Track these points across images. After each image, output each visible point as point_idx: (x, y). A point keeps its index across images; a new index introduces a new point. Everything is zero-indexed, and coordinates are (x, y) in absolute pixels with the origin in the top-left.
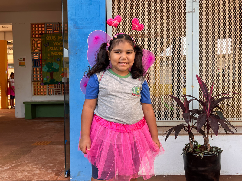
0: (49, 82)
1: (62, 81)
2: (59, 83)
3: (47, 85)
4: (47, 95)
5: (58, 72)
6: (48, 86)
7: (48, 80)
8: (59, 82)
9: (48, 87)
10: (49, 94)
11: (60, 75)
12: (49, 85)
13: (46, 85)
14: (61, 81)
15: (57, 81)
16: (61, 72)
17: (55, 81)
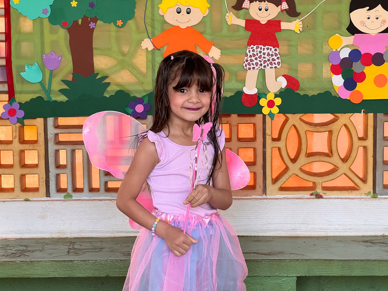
0: (63, 98)
2: (140, 108)
3: (50, 121)
4: (48, 194)
5: (131, 23)
6: (56, 127)
7: (57, 85)
8: (140, 101)
9: (51, 131)
10: (59, 190)
11: (147, 44)
12: (64, 121)
13: (40, 121)
15: (117, 89)
16: (153, 20)
17: (109, 89)
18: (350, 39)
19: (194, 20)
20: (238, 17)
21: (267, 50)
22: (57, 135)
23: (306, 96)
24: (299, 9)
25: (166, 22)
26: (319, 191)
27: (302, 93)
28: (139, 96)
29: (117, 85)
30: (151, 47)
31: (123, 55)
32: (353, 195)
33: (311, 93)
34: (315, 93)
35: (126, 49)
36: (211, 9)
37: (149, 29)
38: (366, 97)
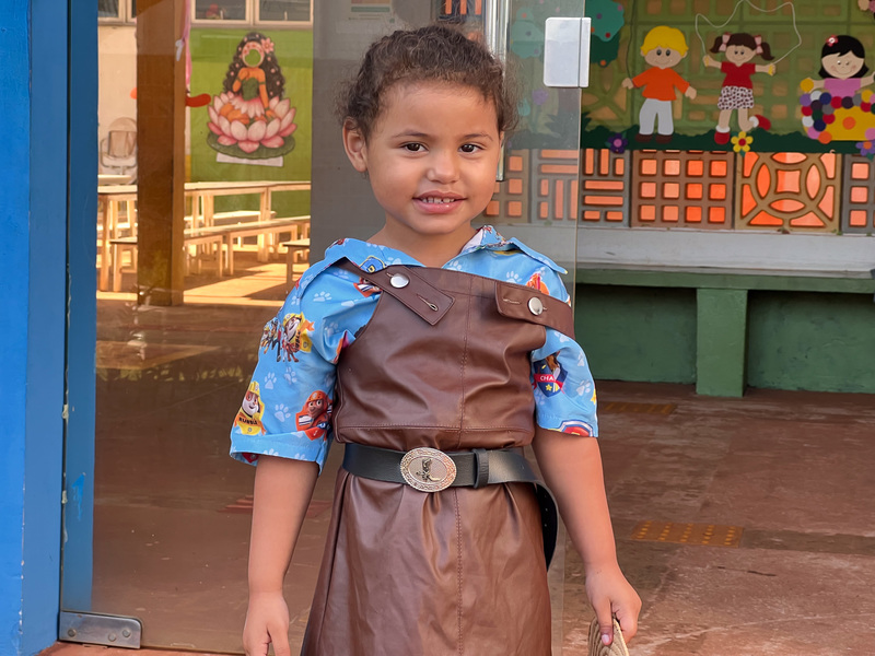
0: (548, 131)
1: (637, 127)
2: (618, 143)
3: (535, 152)
4: (530, 221)
5: (614, 63)
6: (541, 158)
7: (543, 119)
8: (618, 136)
9: (536, 161)
10: (539, 218)
11: (628, 83)
12: (546, 153)
13: (526, 152)
14: (628, 124)
15: (598, 124)
16: (634, 61)
17: (590, 124)
18: (821, 83)
19: (672, 61)
20: (715, 59)
21: (741, 92)
22: (540, 165)
23: (776, 135)
24: (773, 53)
25: (646, 63)
26: (787, 227)
27: (773, 133)
28: (618, 131)
29: (598, 120)
30: (631, 86)
31: (605, 92)
32: (819, 232)
33: (782, 133)
34: (786, 133)
35: (607, 87)
36: (689, 52)
37: (631, 69)
38: (835, 138)
